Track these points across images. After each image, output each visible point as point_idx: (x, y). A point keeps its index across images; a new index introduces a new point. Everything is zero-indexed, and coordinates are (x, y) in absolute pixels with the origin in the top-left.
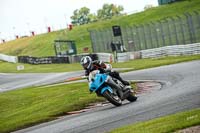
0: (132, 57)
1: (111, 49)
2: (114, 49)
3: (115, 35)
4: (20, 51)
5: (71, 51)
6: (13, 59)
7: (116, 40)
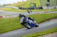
2: (47, 6)
3: (48, 2)
4: (19, 6)
5: (35, 6)
6: (18, 8)
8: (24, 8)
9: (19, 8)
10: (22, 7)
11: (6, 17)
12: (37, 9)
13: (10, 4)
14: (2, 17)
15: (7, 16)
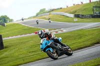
8: (83, 15)
9: (75, 15)
10: (80, 13)
13: (61, 8)
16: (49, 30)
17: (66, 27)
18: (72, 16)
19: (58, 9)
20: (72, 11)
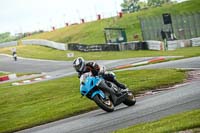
0: (182, 45)
1: (161, 37)
4: (70, 38)
5: (121, 39)
7: (167, 28)
8: (84, 46)
9: (69, 45)
10: (79, 42)
11: (19, 79)
12: (130, 49)
13: (41, 32)
14: (7, 78)
15: (25, 77)
16: (18, 76)
17: (50, 70)
18: (63, 46)
19: (35, 33)
20: (63, 37)
